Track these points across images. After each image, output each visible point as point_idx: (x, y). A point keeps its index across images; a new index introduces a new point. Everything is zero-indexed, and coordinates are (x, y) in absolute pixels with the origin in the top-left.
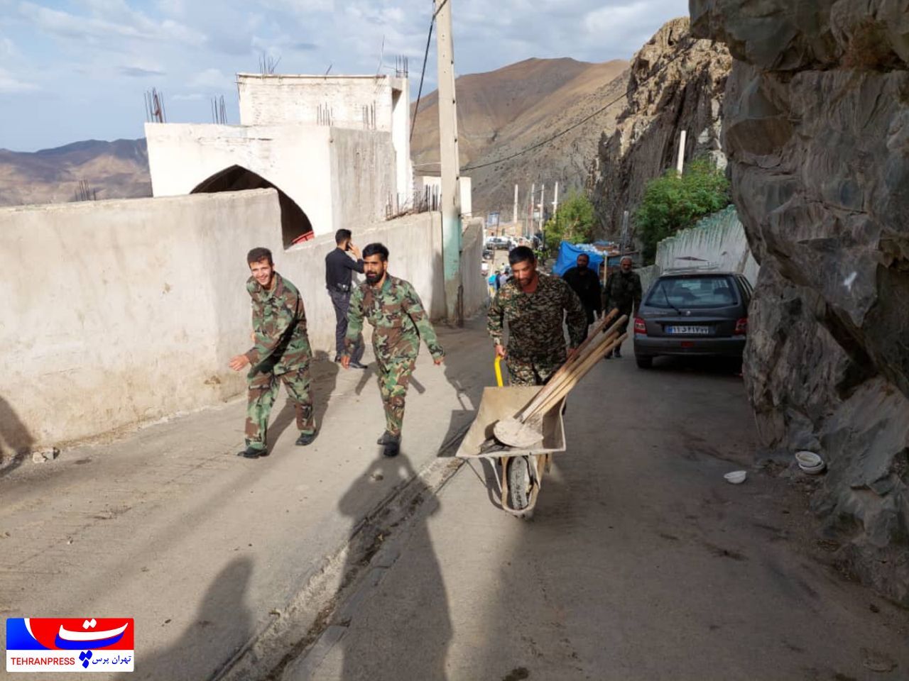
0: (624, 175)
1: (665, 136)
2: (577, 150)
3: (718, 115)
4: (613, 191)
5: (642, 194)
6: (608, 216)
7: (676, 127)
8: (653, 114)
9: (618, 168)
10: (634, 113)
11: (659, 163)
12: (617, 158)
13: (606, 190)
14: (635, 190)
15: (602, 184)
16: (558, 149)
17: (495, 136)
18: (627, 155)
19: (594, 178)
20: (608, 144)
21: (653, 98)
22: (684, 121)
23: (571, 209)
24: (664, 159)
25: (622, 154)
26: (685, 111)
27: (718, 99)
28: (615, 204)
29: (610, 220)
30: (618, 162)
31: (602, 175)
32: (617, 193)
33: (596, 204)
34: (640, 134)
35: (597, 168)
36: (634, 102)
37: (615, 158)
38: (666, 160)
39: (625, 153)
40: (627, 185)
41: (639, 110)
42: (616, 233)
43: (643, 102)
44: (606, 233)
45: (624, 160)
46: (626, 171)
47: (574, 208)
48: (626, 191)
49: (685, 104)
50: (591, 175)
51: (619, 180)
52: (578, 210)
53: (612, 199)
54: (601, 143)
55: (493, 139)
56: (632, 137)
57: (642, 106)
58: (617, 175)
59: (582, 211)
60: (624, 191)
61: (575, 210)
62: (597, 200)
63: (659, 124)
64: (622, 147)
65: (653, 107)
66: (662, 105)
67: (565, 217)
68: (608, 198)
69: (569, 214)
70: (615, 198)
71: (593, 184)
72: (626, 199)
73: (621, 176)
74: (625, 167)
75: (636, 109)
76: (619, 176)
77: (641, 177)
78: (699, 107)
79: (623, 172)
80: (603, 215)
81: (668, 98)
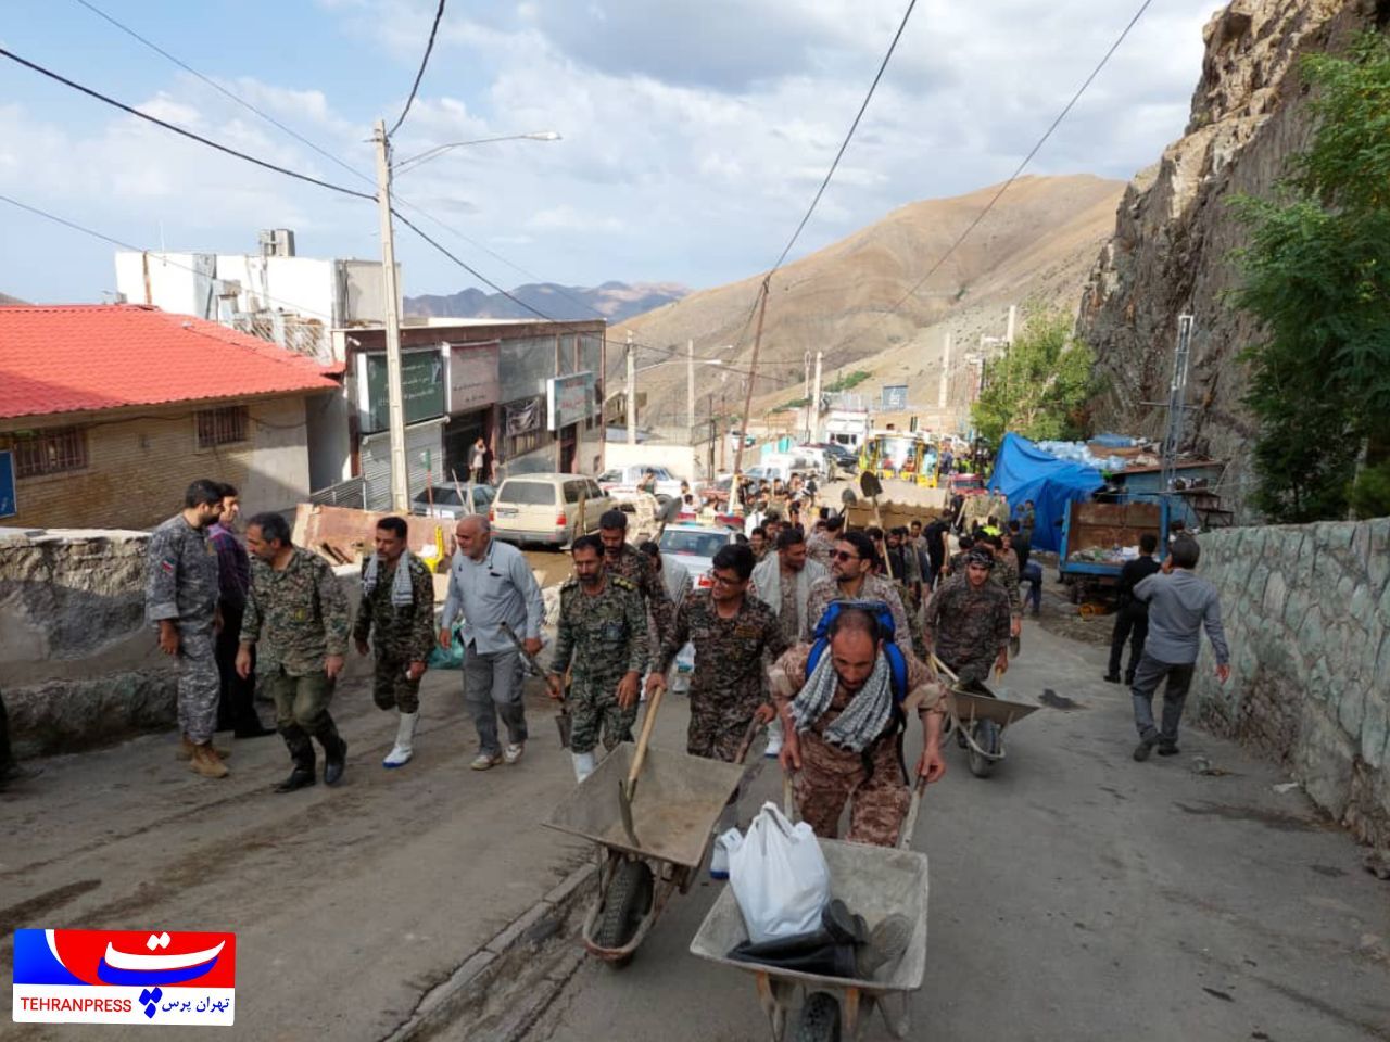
0: (1179, 269)
4: (1149, 311)
6: (1131, 373)
8: (1263, 110)
9: (1164, 253)
10: (1211, 121)
12: (1162, 229)
13: (1130, 310)
15: (1122, 298)
18: (1189, 219)
19: (1101, 289)
20: (1139, 207)
21: (1264, 76)
25: (1177, 215)
28: (1151, 342)
29: (1137, 383)
30: (1162, 238)
31: (1120, 278)
33: (1102, 346)
34: (1229, 159)
35: (1110, 265)
39: (1185, 214)
41: (1224, 111)
42: (1152, 417)
43: (1237, 93)
44: (1124, 415)
45: (1180, 232)
46: (1186, 256)
47: (1040, 350)
50: (1095, 284)
51: (1164, 283)
53: (1144, 331)
54: (1123, 212)
56: (1207, 169)
57: (1232, 102)
58: (1160, 270)
62: (1104, 338)
64: (1176, 199)
65: (1265, 93)
68: (1133, 330)
69: (1025, 365)
70: (1153, 329)
71: (1099, 304)
73: (1172, 270)
74: (1182, 249)
75: (1216, 112)
76: (1165, 273)
79: (1178, 261)
80: (1118, 371)
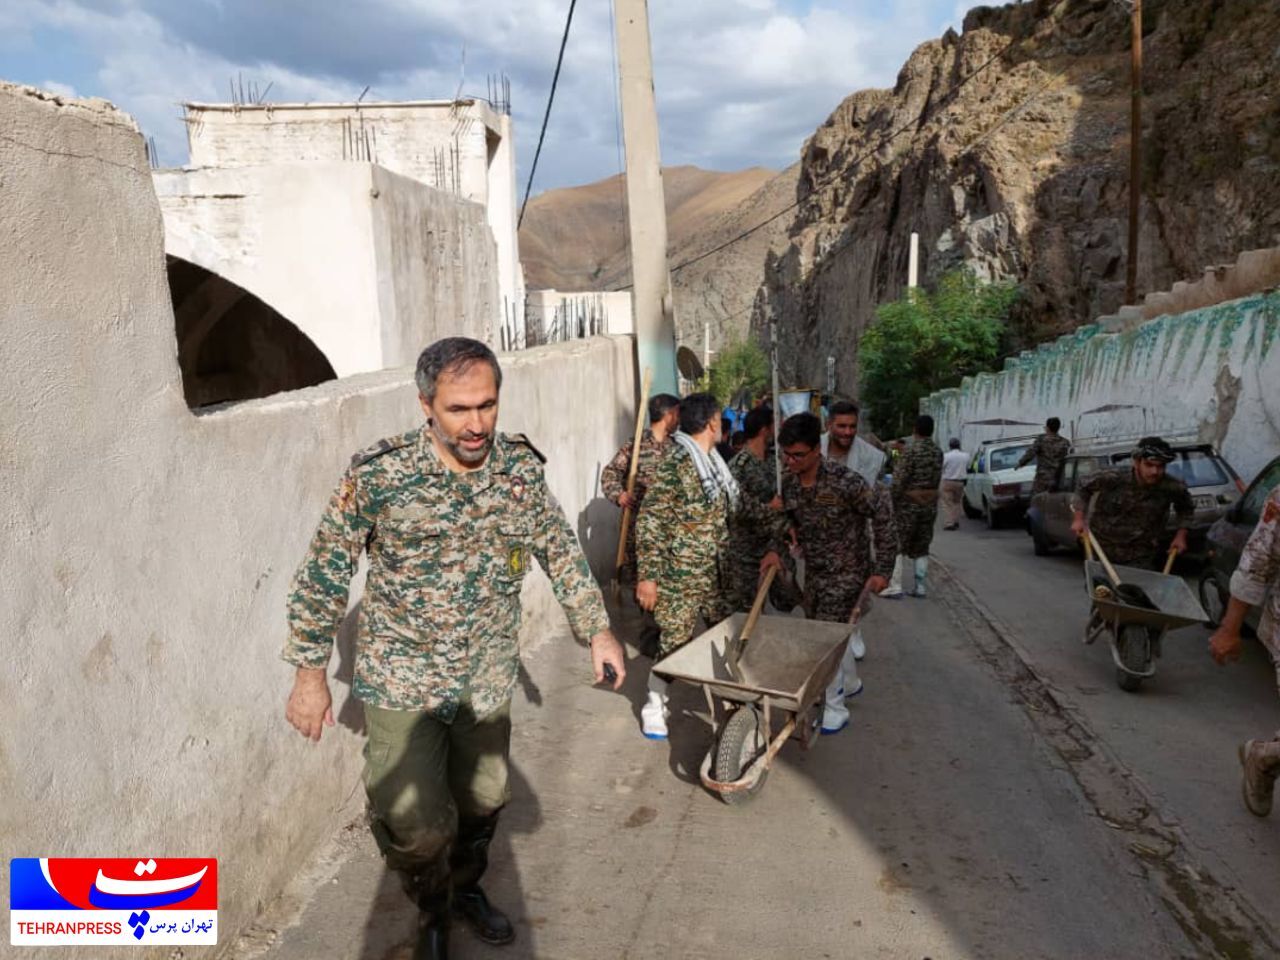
0: (809, 308)
1: (874, 247)
2: (711, 286)
3: (965, 209)
4: (794, 331)
5: (841, 333)
7: (890, 234)
8: (843, 221)
9: (800, 299)
10: (814, 221)
11: (868, 284)
12: (797, 285)
14: (830, 329)
15: (776, 321)
16: (686, 285)
17: (599, 270)
18: (811, 281)
19: (763, 314)
20: (779, 266)
21: (841, 199)
22: (904, 224)
23: (734, 360)
24: (876, 279)
25: (804, 278)
26: (903, 209)
27: (962, 184)
28: (798, 350)
29: (793, 373)
30: (798, 291)
31: (774, 309)
32: (801, 336)
34: (828, 249)
35: (766, 300)
36: (813, 207)
37: (792, 284)
38: (879, 282)
39: (808, 278)
40: (814, 323)
41: (821, 216)
43: (827, 205)
45: (807, 287)
46: (812, 303)
47: (740, 357)
48: (814, 332)
49: (902, 199)
50: (758, 311)
51: (802, 316)
52: (745, 362)
53: (793, 344)
54: (768, 266)
55: (596, 274)
56: (816, 253)
57: (825, 211)
58: (798, 308)
59: (750, 362)
60: (810, 332)
61: (741, 362)
63: (856, 233)
64: (803, 269)
65: (842, 211)
66: (855, 207)
67: (728, 371)
69: (733, 367)
70: (798, 342)
71: (763, 324)
72: (815, 343)
73: (805, 309)
74: (809, 297)
75: (817, 215)
76: (802, 310)
77: (837, 310)
78: (926, 202)
79: (807, 304)
81: (864, 197)
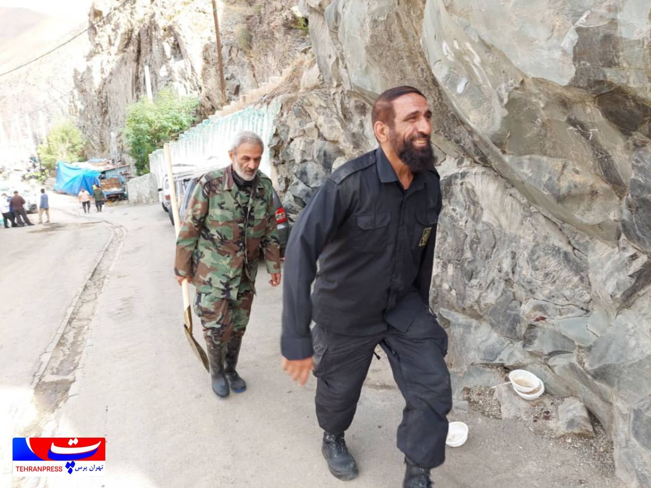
0: (102, 104)
1: (131, 71)
2: (52, 86)
3: (171, 55)
4: (96, 117)
5: (121, 118)
6: (95, 138)
7: (138, 64)
8: (116, 54)
9: (96, 98)
10: (99, 53)
11: (131, 93)
12: (93, 90)
13: (89, 116)
14: (115, 116)
15: (85, 111)
18: (101, 88)
19: (76, 107)
20: (82, 78)
21: (113, 42)
22: (144, 60)
23: (60, 134)
24: (134, 90)
25: (97, 86)
26: (143, 51)
27: (167, 42)
28: (99, 127)
29: (98, 141)
30: (94, 93)
31: (82, 103)
32: (100, 119)
33: (83, 128)
34: (109, 70)
35: (77, 98)
36: (97, 44)
37: (91, 89)
38: (136, 91)
39: (99, 86)
40: (106, 112)
41: (102, 50)
42: (106, 151)
43: (105, 45)
44: (97, 151)
45: (100, 92)
46: (103, 100)
47: (63, 132)
48: (107, 117)
49: (142, 45)
50: (73, 104)
51: (99, 108)
52: (67, 134)
53: (96, 124)
54: (75, 77)
56: (102, 72)
57: (104, 48)
58: (96, 104)
59: (70, 135)
60: (104, 117)
61: (64, 134)
62: (82, 125)
63: (123, 61)
64: (95, 81)
65: (114, 50)
66: (122, 47)
67: (56, 140)
68: (92, 122)
69: (59, 137)
70: (99, 123)
71: (76, 112)
72: (108, 124)
73: (100, 104)
74: (102, 98)
75: (100, 50)
76: (98, 105)
77: (117, 105)
78: (153, 49)
79: (101, 102)
80: (91, 137)
81: (126, 42)
